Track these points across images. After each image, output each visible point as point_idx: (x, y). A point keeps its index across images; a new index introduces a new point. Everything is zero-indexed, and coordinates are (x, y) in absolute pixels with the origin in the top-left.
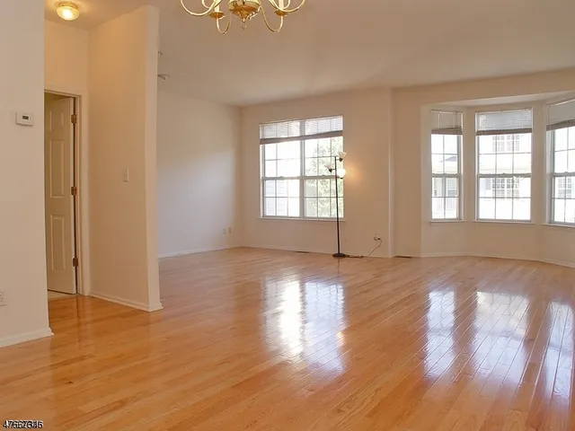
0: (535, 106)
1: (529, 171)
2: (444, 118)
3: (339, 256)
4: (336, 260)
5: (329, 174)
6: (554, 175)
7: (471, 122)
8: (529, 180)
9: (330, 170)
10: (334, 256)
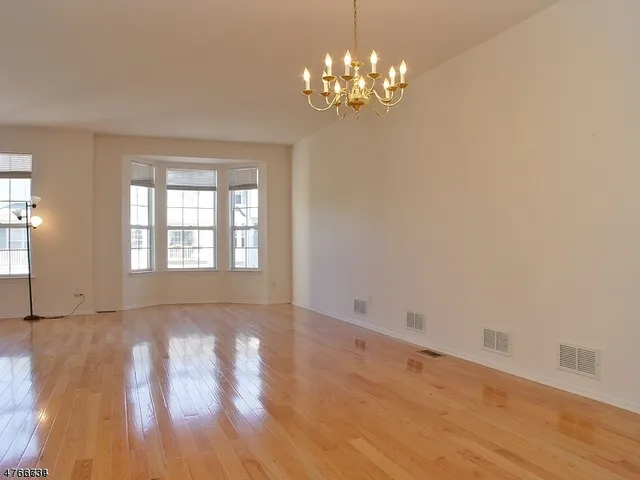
0: (219, 168)
1: (212, 224)
2: (140, 170)
3: (32, 318)
4: (27, 323)
5: (19, 222)
6: (234, 228)
7: (162, 177)
8: (211, 232)
9: (20, 218)
10: (25, 319)
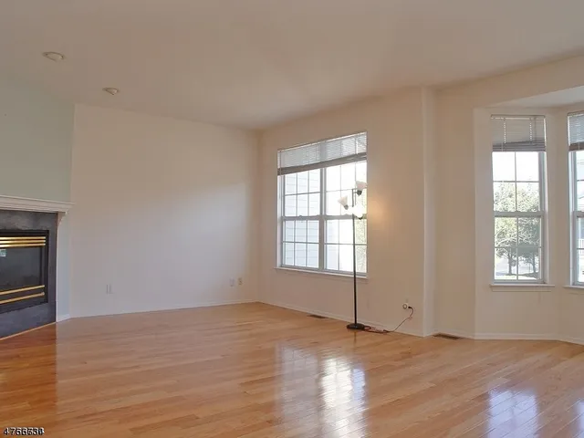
3: (356, 327)
4: (351, 333)
9: (346, 207)
10: (350, 327)
